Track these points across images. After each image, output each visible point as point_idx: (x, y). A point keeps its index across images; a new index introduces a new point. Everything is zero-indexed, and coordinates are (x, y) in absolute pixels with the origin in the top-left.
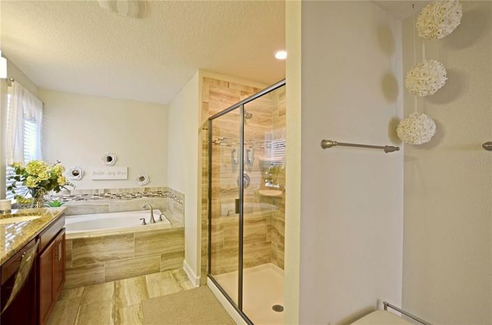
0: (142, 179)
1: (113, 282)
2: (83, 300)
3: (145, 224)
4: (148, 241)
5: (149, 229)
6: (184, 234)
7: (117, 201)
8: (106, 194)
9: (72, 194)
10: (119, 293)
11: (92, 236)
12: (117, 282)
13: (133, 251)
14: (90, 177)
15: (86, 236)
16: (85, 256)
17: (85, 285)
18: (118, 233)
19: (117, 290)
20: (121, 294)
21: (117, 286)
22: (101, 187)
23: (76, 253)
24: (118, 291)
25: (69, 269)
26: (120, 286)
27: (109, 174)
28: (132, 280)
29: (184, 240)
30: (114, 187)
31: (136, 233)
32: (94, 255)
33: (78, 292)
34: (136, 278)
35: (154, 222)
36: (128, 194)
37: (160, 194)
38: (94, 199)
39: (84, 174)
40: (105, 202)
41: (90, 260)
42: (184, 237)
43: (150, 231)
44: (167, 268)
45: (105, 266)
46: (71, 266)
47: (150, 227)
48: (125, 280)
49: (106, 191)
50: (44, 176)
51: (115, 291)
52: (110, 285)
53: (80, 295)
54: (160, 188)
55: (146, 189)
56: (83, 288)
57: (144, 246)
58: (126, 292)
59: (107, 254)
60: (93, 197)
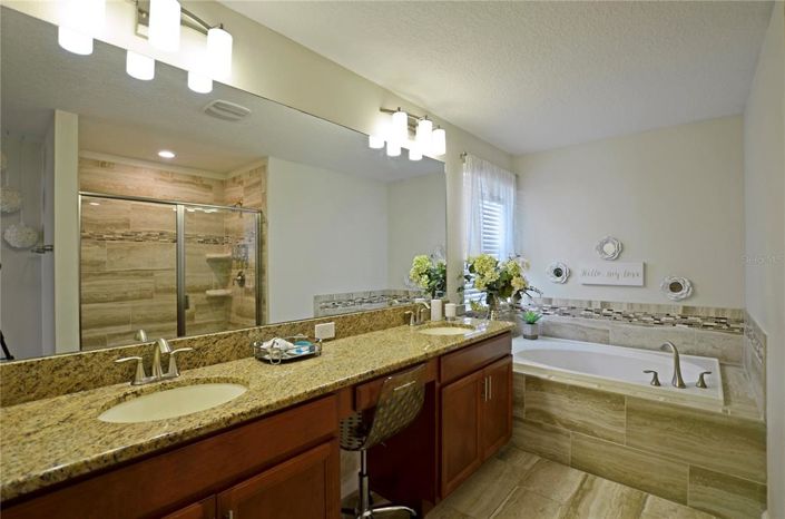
0: (675, 287)
1: (584, 473)
2: (528, 478)
3: (658, 384)
4: (657, 424)
5: (661, 399)
6: (765, 443)
7: (625, 325)
8: (605, 311)
9: (554, 304)
10: (580, 501)
11: (552, 379)
12: (590, 476)
13: (622, 431)
14: (578, 278)
15: (544, 376)
16: (543, 408)
17: (541, 454)
18: (595, 387)
19: (582, 493)
20: (583, 505)
21: (586, 486)
22: (598, 297)
23: (529, 397)
24: (583, 496)
25: (521, 420)
26: (590, 490)
27: (610, 274)
28: (618, 489)
29: (765, 457)
30: (619, 299)
31: (629, 397)
32: (554, 411)
33: (529, 461)
34: (628, 489)
35: (682, 385)
36: (645, 314)
37: (721, 322)
38: (586, 316)
39: (570, 274)
40: (604, 324)
41: (549, 418)
42: (765, 450)
43: (661, 404)
44: (707, 506)
45: (572, 437)
46: (524, 416)
47: (668, 393)
48: (606, 482)
49: (604, 304)
50: (491, 276)
51: (577, 493)
52: (575, 477)
53: (527, 467)
54: (724, 310)
55: (685, 309)
56: (537, 458)
57: (646, 431)
58: (593, 508)
59: (575, 418)
60: (583, 313)
